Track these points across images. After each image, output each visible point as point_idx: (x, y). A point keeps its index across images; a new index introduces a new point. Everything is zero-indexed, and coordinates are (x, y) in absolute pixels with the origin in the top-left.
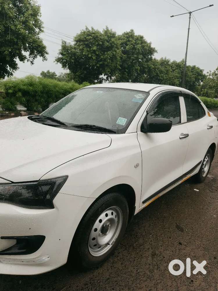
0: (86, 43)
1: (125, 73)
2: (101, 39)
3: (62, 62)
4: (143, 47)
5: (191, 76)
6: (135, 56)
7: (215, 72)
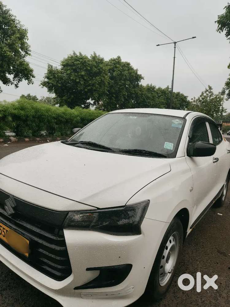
0: (74, 67)
1: (112, 98)
2: (89, 65)
3: (48, 86)
4: (130, 73)
5: (176, 102)
6: (123, 82)
7: (199, 99)
